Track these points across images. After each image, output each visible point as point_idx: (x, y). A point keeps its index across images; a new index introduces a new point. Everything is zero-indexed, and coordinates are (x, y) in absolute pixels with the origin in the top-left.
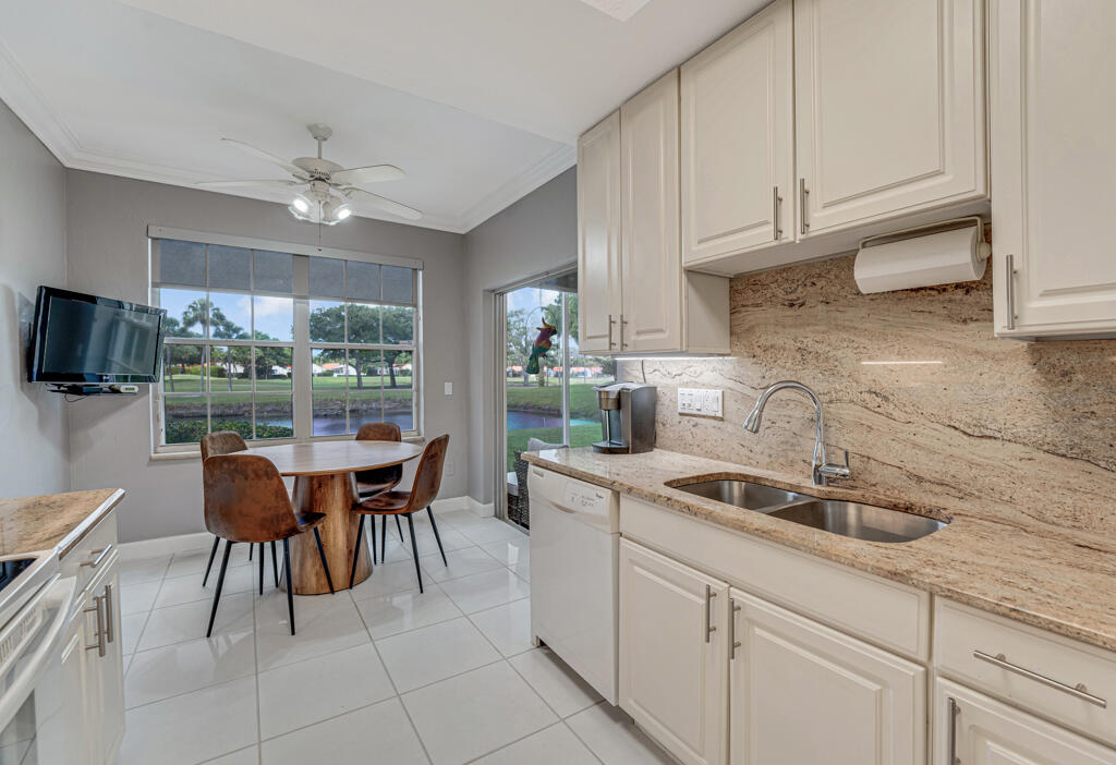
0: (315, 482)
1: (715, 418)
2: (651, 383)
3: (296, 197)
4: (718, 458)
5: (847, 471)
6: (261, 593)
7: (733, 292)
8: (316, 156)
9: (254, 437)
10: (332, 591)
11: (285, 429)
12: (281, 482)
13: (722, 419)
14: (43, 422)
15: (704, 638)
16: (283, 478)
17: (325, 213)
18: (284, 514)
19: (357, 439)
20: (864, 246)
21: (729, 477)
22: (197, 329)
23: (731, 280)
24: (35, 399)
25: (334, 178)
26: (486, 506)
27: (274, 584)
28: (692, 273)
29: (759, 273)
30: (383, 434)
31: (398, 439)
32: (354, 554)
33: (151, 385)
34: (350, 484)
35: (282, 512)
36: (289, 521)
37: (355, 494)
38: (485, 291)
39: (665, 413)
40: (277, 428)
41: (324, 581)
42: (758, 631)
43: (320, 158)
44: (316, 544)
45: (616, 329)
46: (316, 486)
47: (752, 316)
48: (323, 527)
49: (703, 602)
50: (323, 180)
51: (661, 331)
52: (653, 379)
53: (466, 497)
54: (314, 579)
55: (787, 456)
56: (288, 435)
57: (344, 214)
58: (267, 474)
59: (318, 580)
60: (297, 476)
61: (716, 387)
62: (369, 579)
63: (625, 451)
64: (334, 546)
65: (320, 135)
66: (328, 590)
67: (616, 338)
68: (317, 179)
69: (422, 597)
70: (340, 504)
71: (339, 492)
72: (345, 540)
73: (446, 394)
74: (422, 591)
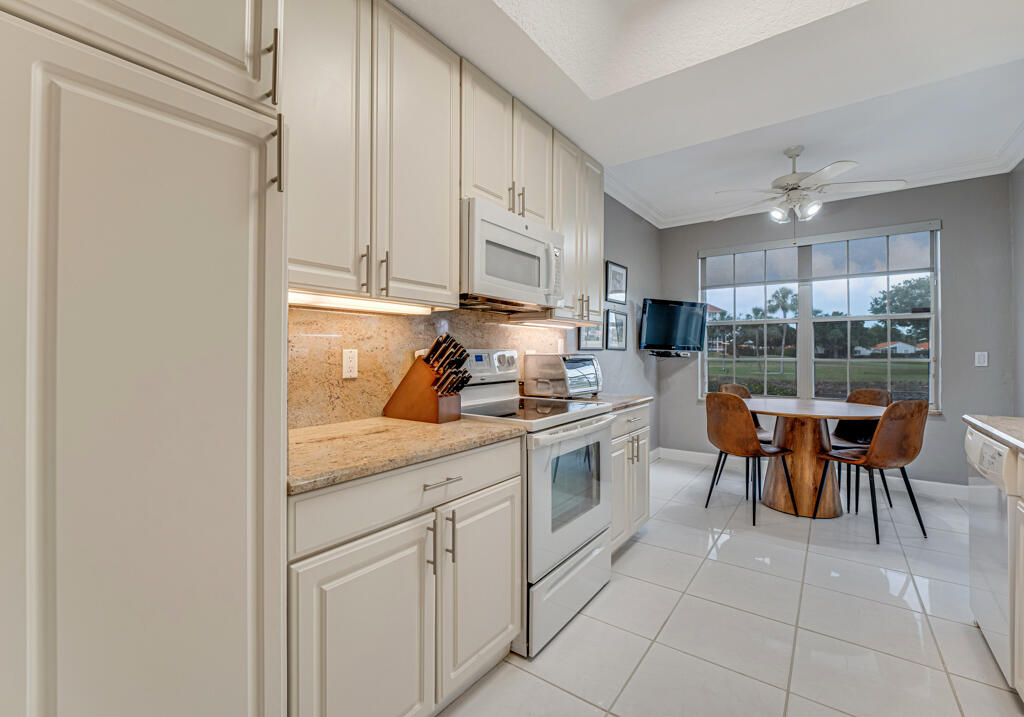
8: (791, 172)
9: (765, 393)
10: (797, 515)
14: (646, 372)
22: (779, 314)
24: (643, 359)
25: (803, 184)
30: (874, 399)
32: (819, 491)
33: (700, 353)
35: (750, 436)
41: (790, 503)
43: (794, 172)
48: (793, 462)
50: (796, 189)
54: (783, 500)
57: (814, 210)
59: (786, 503)
60: (778, 416)
62: (838, 519)
65: (793, 154)
66: (793, 512)
68: (790, 190)
69: (877, 546)
70: (809, 447)
71: (809, 436)
72: (811, 477)
73: (977, 364)
74: (878, 543)
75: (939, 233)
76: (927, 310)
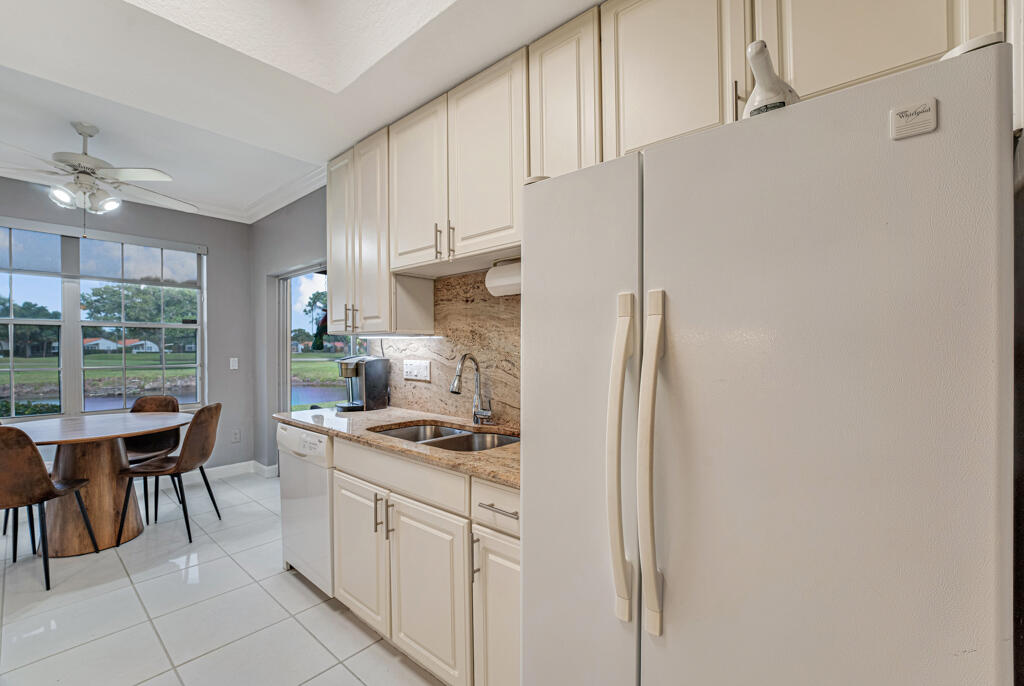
0: (78, 451)
1: (425, 381)
2: (386, 357)
3: (56, 188)
4: (428, 411)
5: (489, 413)
6: (15, 560)
7: (436, 290)
8: (81, 152)
9: (13, 414)
10: (97, 551)
11: (53, 406)
12: (36, 451)
13: (430, 382)
15: (373, 529)
16: (38, 447)
17: (91, 202)
18: (39, 480)
19: (133, 411)
20: (495, 265)
21: (425, 423)
23: (435, 281)
26: (270, 467)
27: (31, 552)
28: (400, 276)
29: (449, 278)
30: (160, 405)
31: (175, 409)
32: (121, 516)
34: (118, 451)
35: (37, 477)
36: (45, 485)
37: (124, 461)
38: (268, 276)
39: (396, 379)
40: (43, 406)
41: (88, 541)
42: (403, 518)
43: (85, 154)
44: (79, 509)
45: (350, 313)
46: (79, 455)
47: (446, 307)
48: (87, 492)
49: (373, 504)
50: (88, 174)
51: (377, 317)
52: (390, 354)
53: (252, 462)
55: (465, 406)
56: (56, 411)
57: (111, 206)
58: (18, 442)
59: (81, 542)
60: (60, 445)
61: (426, 359)
62: (141, 536)
63: (360, 409)
64: (100, 509)
65: (86, 132)
66: (92, 549)
67: (350, 323)
68: (81, 172)
69: (190, 546)
70: (107, 470)
71: (105, 459)
72: (112, 503)
73: (231, 368)
74: (191, 541)
75: (205, 257)
76: (194, 322)
